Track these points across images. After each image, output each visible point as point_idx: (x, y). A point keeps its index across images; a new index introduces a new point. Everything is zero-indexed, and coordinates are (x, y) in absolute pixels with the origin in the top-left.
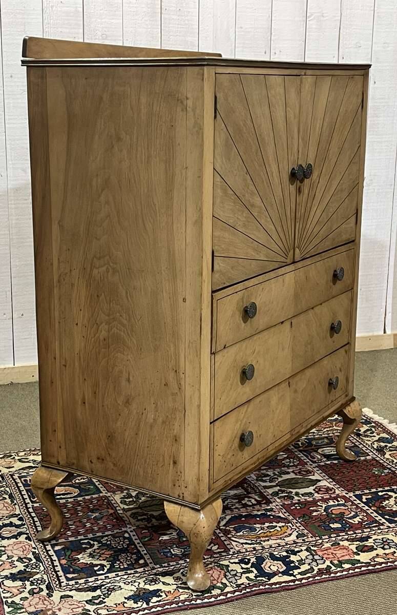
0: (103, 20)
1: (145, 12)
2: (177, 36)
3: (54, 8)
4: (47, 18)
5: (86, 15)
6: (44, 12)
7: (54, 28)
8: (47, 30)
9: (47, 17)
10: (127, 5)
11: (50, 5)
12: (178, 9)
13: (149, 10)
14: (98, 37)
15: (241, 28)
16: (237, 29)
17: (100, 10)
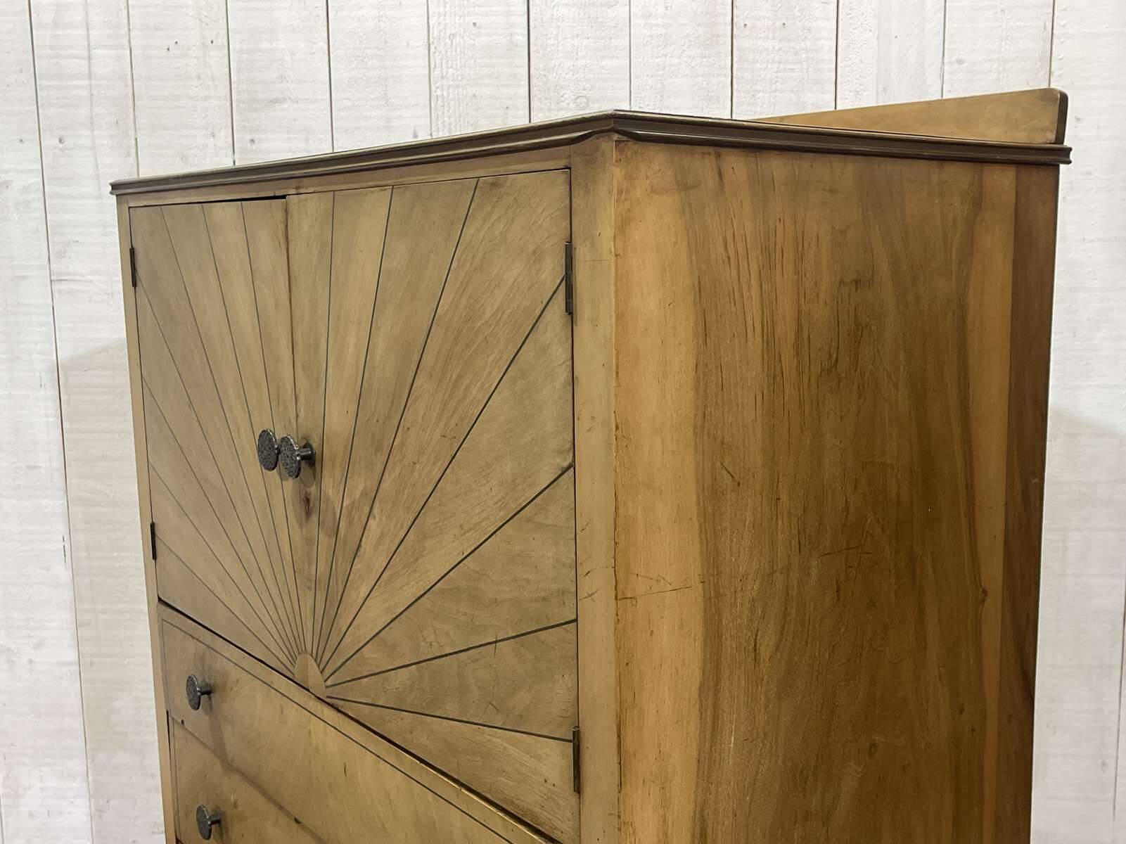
0: (581, 63)
1: (688, 35)
2: (776, 91)
3: (457, 40)
4: (438, 65)
5: (537, 52)
6: (432, 50)
7: (457, 87)
8: (439, 93)
9: (438, 62)
10: (642, 22)
11: (448, 33)
12: (779, 23)
13: (700, 29)
14: (566, 106)
15: (960, 62)
16: (946, 68)
17: (572, 38)
